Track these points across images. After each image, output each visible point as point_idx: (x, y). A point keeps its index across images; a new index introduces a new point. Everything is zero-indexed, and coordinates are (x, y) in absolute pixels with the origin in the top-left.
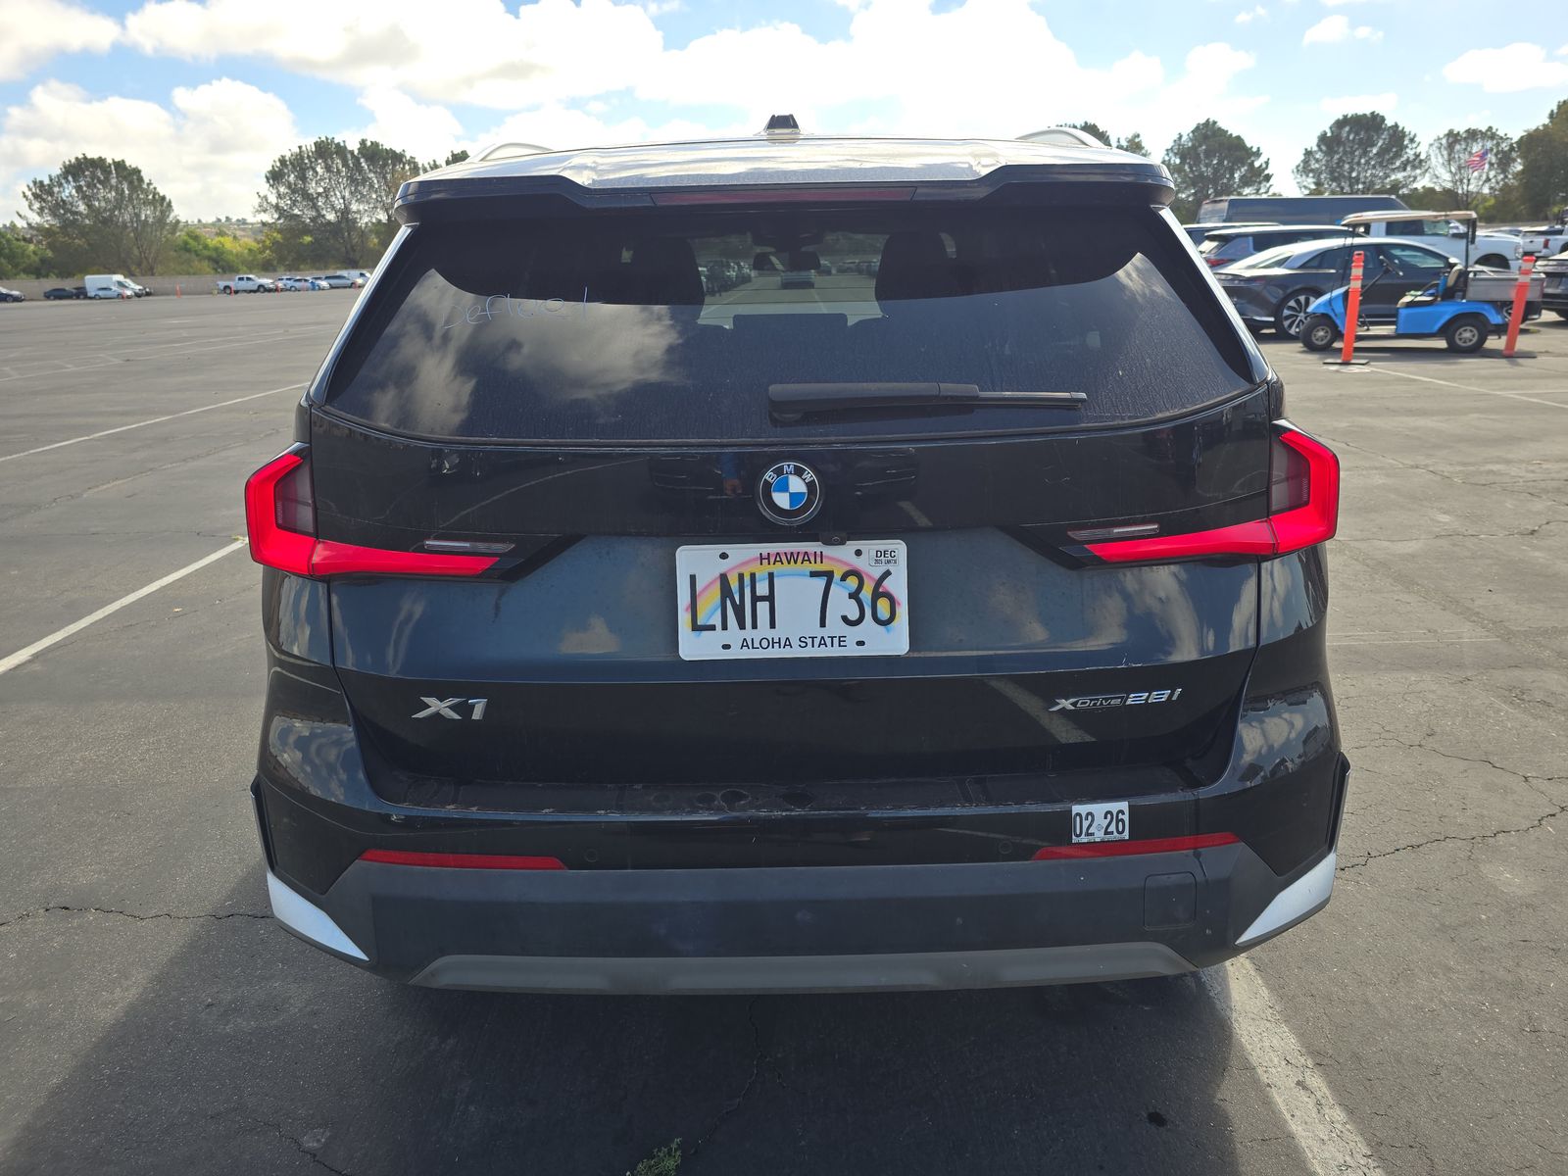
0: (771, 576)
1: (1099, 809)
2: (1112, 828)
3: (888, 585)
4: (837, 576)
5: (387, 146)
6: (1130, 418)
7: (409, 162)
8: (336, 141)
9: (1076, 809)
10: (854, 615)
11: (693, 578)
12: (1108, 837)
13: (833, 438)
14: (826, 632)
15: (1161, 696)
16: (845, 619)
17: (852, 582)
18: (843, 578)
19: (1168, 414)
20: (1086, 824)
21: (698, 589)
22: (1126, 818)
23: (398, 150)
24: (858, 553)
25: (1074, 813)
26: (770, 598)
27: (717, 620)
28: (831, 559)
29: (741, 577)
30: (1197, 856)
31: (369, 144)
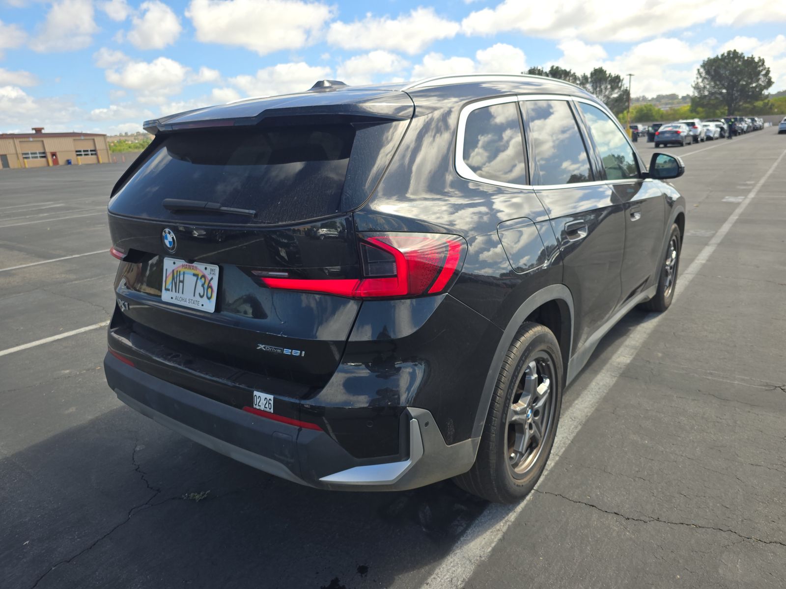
0: (184, 273)
1: (263, 396)
2: (267, 406)
3: (212, 282)
4: (200, 277)
5: (563, 68)
6: (268, 223)
7: (572, 76)
8: (539, 68)
9: (255, 393)
10: (202, 294)
11: (166, 270)
12: (265, 409)
13: (177, 221)
14: (194, 299)
15: (297, 353)
16: (200, 294)
17: (203, 280)
18: (201, 278)
19: (284, 223)
20: (258, 400)
21: (167, 275)
22: (272, 402)
23: (568, 70)
24: (206, 269)
25: (254, 395)
26: (183, 282)
27: (170, 288)
28: (199, 270)
29: (177, 271)
30: (300, 430)
31: (555, 68)
